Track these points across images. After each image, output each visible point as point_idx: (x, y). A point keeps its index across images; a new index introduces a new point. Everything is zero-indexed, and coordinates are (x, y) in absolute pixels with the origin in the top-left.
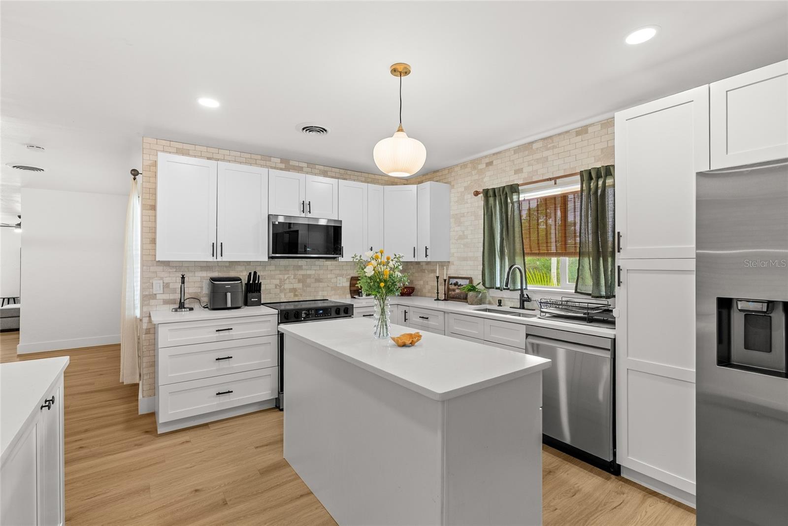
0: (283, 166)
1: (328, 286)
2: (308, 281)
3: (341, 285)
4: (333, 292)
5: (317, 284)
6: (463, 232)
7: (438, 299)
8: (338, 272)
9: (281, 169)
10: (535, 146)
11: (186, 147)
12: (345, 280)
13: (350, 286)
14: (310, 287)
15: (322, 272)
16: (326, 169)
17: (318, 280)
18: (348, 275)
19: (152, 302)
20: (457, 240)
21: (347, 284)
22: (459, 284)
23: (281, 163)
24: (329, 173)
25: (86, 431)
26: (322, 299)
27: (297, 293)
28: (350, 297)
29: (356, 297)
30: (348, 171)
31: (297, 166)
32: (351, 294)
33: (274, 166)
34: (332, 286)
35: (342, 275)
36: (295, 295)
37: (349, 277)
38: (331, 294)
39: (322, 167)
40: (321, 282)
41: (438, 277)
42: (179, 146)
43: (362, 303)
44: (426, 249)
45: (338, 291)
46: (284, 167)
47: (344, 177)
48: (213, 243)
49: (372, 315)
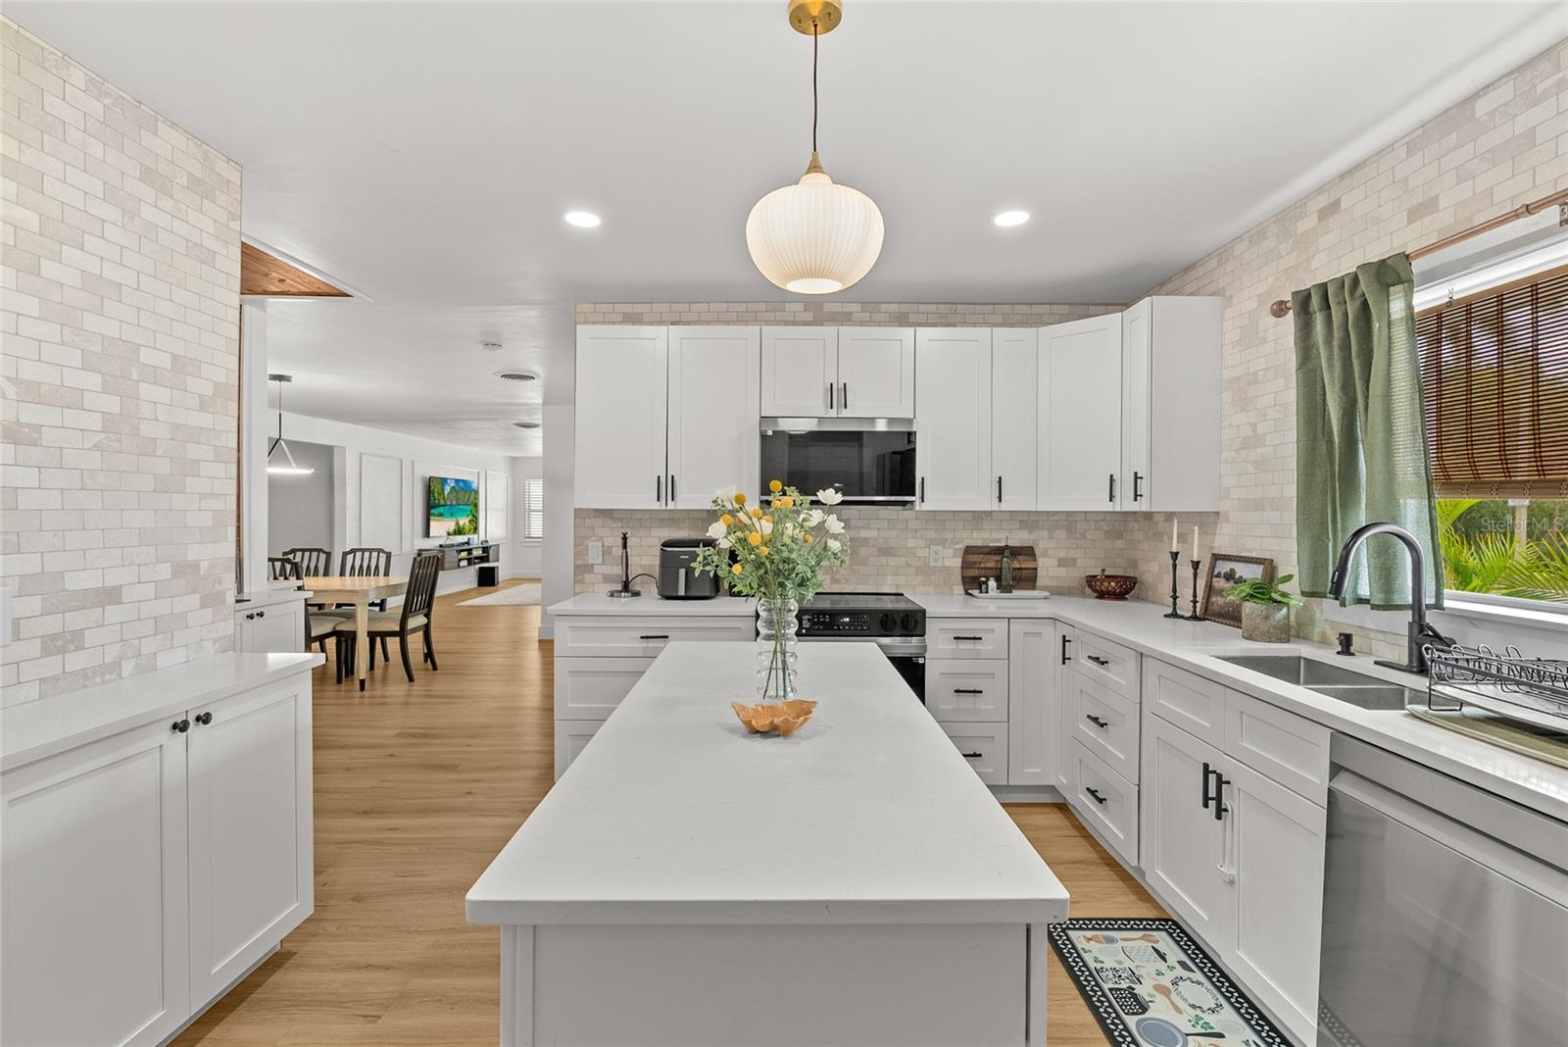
0: (809, 317)
1: (908, 565)
2: (863, 551)
3: (939, 564)
4: (921, 578)
5: (883, 560)
6: (1254, 426)
7: (1174, 615)
8: (931, 534)
9: (806, 323)
10: (1482, 107)
11: (638, 308)
12: (949, 552)
13: (962, 568)
14: (866, 565)
15: (894, 533)
16: (904, 308)
17: (886, 551)
18: (957, 543)
19: (588, 577)
20: (1237, 451)
21: (958, 562)
22: (1237, 576)
23: (805, 310)
24: (912, 318)
25: (497, 768)
26: (894, 591)
27: (837, 577)
28: (963, 592)
29: (975, 592)
30: (959, 306)
31: (839, 313)
32: (964, 583)
33: (791, 319)
34: (917, 564)
35: (942, 542)
36: (834, 581)
37: (961, 546)
38: (915, 583)
39: (894, 307)
40: (893, 555)
41: (1175, 556)
42: (628, 308)
43: (987, 608)
44: (1136, 477)
45: (933, 578)
46: (811, 319)
47: (950, 321)
48: (659, 477)
49: (980, 639)
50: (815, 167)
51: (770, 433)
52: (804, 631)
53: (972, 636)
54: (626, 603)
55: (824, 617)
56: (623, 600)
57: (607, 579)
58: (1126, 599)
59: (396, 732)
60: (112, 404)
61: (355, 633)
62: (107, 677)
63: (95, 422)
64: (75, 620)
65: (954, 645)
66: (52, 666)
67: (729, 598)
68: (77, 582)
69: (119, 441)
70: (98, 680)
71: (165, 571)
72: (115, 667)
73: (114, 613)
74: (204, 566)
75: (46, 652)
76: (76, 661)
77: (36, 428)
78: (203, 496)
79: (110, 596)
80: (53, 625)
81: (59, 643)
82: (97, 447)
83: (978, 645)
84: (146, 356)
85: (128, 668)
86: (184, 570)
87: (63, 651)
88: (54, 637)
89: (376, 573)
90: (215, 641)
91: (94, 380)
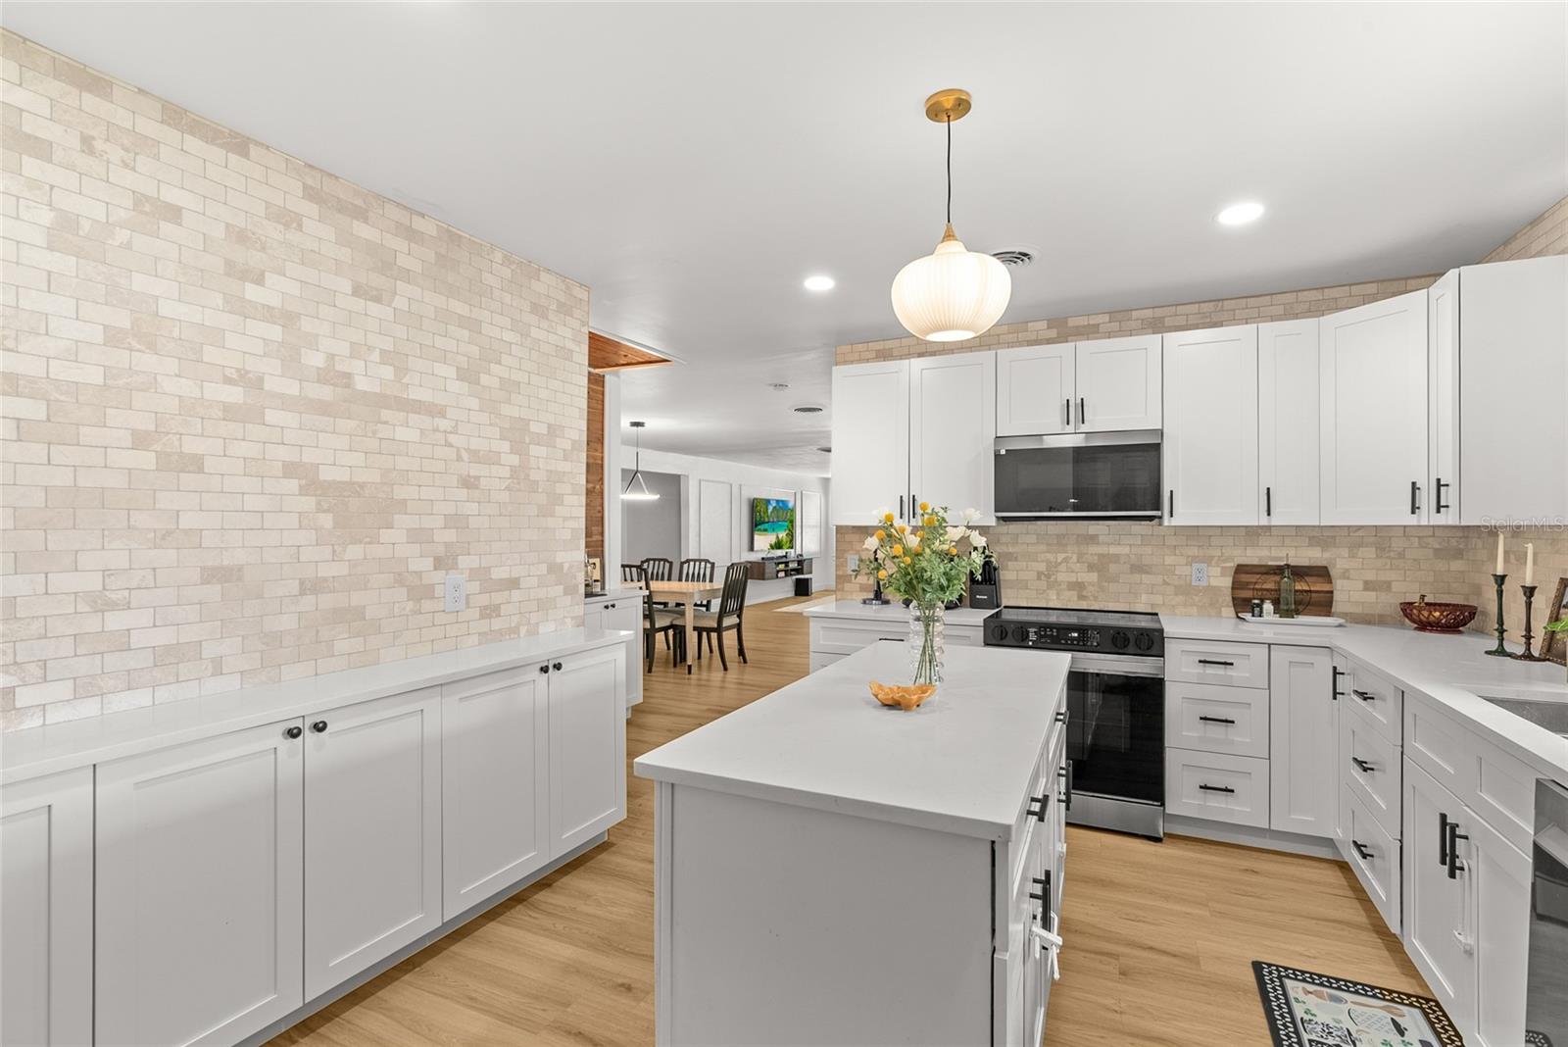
0: (1053, 333)
1: (1165, 583)
2: (1113, 568)
3: (1204, 583)
4: (1180, 598)
5: (1137, 577)
7: (1501, 652)
8: (1194, 551)
9: (1049, 341)
11: (889, 344)
12: (1215, 571)
13: (1233, 588)
14: (1117, 581)
15: (1148, 550)
16: (1159, 312)
17: (1138, 568)
18: (1225, 561)
19: (847, 586)
21: (1227, 582)
23: (1048, 328)
24: (1168, 322)
26: (1150, 611)
27: (1084, 593)
28: (1233, 614)
29: (1248, 616)
30: (1226, 302)
31: (1084, 326)
32: (1234, 605)
33: (1034, 338)
34: (1176, 583)
35: (1208, 560)
36: (1081, 597)
37: (1232, 565)
38: (1174, 603)
39: (1148, 313)
40: (1147, 573)
41: (1500, 580)
42: (879, 346)
43: (1262, 633)
44: (1439, 485)
45: (1196, 599)
46: (1055, 336)
47: (1214, 320)
48: (901, 497)
49: (1232, 664)
50: (949, 236)
51: (1003, 452)
52: (1030, 643)
53: (1223, 661)
54: (875, 610)
55: (1051, 630)
56: (874, 607)
57: (863, 588)
58: (1460, 632)
59: (705, 707)
60: (515, 460)
61: (684, 626)
62: (512, 636)
63: (505, 472)
64: (498, 598)
65: (1200, 669)
66: (484, 626)
67: (970, 609)
68: (500, 573)
69: (519, 483)
70: (508, 637)
71: (543, 569)
72: (515, 630)
73: (516, 595)
74: (566, 566)
75: (482, 617)
76: (497, 624)
77: (477, 478)
78: (565, 519)
79: (513, 583)
80: (484, 600)
81: (488, 612)
82: (507, 488)
83: (1229, 671)
84: (534, 427)
85: (523, 630)
86: (554, 568)
87: (490, 617)
88: (486, 608)
89: (704, 580)
90: (572, 618)
91: (505, 446)
